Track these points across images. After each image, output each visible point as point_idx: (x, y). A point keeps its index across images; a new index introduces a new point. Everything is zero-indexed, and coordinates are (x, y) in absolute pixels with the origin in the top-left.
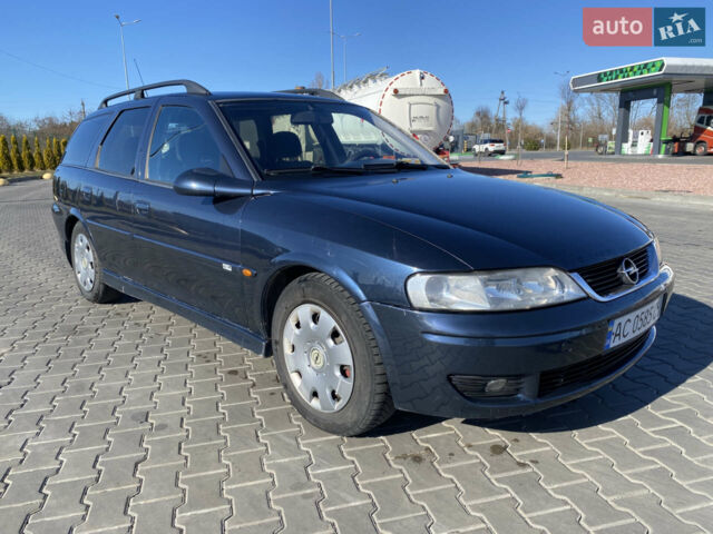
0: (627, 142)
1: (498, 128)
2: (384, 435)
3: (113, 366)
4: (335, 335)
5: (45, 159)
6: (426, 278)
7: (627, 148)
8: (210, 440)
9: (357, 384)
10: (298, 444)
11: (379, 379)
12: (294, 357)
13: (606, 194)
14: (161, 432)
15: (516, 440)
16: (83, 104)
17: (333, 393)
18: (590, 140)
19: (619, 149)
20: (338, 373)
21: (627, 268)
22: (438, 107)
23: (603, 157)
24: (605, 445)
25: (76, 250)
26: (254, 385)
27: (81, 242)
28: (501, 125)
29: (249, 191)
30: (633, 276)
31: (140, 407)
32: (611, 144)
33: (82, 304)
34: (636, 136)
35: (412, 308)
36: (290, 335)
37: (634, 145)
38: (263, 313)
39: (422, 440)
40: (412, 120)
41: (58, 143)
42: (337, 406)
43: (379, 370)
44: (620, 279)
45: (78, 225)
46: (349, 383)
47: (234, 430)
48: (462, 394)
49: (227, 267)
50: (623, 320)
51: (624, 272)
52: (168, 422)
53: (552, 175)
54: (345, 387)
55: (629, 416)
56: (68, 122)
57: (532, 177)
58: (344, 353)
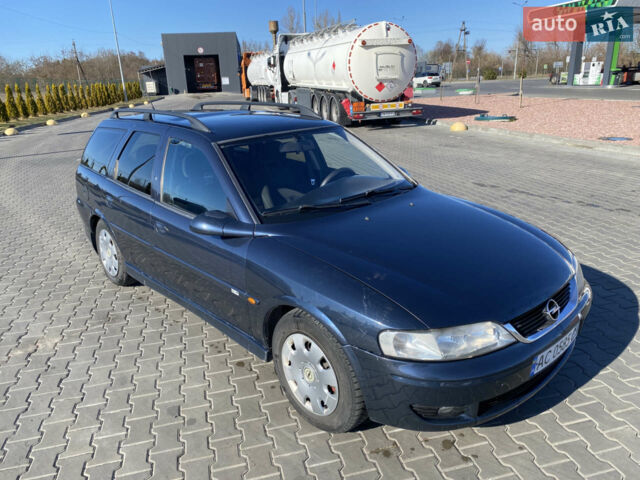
0: (579, 73)
1: (459, 56)
2: (361, 430)
3: (146, 357)
4: (323, 361)
5: (46, 104)
6: (393, 334)
7: (578, 79)
8: (230, 434)
9: (342, 400)
10: (297, 438)
11: (357, 400)
12: (291, 370)
13: (555, 142)
14: (192, 427)
15: (462, 435)
16: (74, 45)
17: (322, 403)
18: (545, 67)
19: (571, 80)
20: (326, 391)
21: (550, 309)
22: (403, 56)
23: (556, 87)
24: (529, 439)
25: (101, 242)
26: (258, 378)
27: (104, 237)
28: (461, 53)
29: (251, 233)
30: (555, 315)
31: (172, 401)
32: (564, 75)
33: (109, 287)
34: (587, 68)
35: (383, 355)
36: (287, 353)
37: (586, 76)
38: (265, 332)
39: (390, 435)
40: (379, 70)
41: (57, 88)
42: (325, 412)
43: (358, 393)
44: (544, 318)
45: (100, 222)
46: (335, 398)
47: (248, 424)
48: (420, 416)
49: (235, 292)
50: (544, 353)
51: (548, 312)
52: (196, 416)
53: (506, 118)
54: (332, 400)
55: (551, 410)
56: (60, 60)
57: (488, 119)
58: (331, 377)
